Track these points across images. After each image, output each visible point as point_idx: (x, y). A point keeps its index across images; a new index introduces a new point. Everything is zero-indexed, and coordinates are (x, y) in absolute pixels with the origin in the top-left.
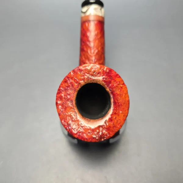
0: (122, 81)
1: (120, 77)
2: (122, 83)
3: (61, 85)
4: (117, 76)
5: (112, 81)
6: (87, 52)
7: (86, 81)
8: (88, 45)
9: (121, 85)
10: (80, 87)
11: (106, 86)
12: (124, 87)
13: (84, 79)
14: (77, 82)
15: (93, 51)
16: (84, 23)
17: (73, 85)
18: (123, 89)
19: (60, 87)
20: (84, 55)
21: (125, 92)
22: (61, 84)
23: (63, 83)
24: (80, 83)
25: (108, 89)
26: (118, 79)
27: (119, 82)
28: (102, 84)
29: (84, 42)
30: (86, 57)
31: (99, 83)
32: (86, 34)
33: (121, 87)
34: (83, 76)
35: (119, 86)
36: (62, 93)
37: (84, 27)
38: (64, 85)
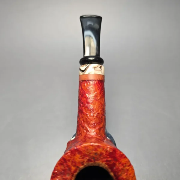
0: (129, 161)
1: (125, 157)
2: (128, 165)
3: (56, 168)
4: (123, 156)
5: (117, 164)
7: (85, 164)
8: (87, 107)
9: (128, 168)
10: (78, 171)
11: (110, 170)
12: (131, 169)
14: (74, 166)
16: (83, 82)
17: (70, 169)
18: (130, 172)
19: (55, 170)
20: (83, 118)
21: (132, 175)
22: (56, 166)
23: (58, 165)
24: (78, 167)
25: (112, 174)
26: (123, 161)
27: (125, 163)
28: (104, 168)
29: (82, 103)
30: (85, 120)
31: (101, 166)
32: (86, 95)
33: (128, 170)
34: (83, 158)
35: (125, 168)
36: (57, 177)
37: (83, 87)
38: (59, 167)
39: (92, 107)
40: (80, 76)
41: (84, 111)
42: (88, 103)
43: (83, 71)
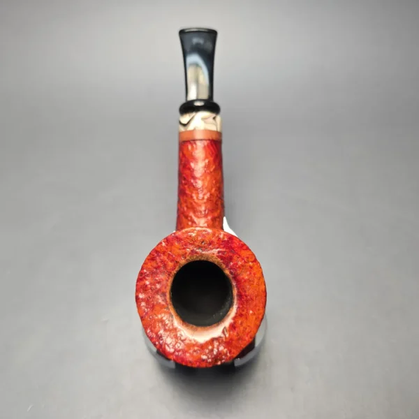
0: (253, 255)
1: (248, 249)
2: (253, 259)
3: (145, 266)
4: (243, 247)
5: (235, 257)
6: (192, 197)
7: (188, 258)
8: (192, 184)
9: (251, 264)
10: (177, 269)
11: (224, 266)
12: (256, 266)
13: (184, 255)
14: (172, 261)
15: (201, 196)
16: (185, 144)
17: (165, 266)
18: (255, 270)
19: (142, 269)
20: (186, 202)
21: (258, 275)
22: (145, 263)
23: (147, 261)
24: (177, 262)
25: (227, 272)
26: (244, 253)
27: (248, 258)
28: (216, 263)
29: (185, 179)
30: (189, 206)
31: (210, 260)
32: (189, 164)
33: (251, 267)
34: (184, 249)
35: (247, 264)
36: (146, 280)
37: (185, 152)
38: (149, 264)
39: (199, 184)
40: (180, 134)
41: (188, 192)
42: (194, 178)
43: (185, 125)
